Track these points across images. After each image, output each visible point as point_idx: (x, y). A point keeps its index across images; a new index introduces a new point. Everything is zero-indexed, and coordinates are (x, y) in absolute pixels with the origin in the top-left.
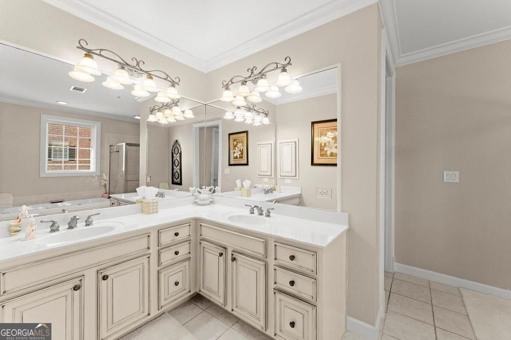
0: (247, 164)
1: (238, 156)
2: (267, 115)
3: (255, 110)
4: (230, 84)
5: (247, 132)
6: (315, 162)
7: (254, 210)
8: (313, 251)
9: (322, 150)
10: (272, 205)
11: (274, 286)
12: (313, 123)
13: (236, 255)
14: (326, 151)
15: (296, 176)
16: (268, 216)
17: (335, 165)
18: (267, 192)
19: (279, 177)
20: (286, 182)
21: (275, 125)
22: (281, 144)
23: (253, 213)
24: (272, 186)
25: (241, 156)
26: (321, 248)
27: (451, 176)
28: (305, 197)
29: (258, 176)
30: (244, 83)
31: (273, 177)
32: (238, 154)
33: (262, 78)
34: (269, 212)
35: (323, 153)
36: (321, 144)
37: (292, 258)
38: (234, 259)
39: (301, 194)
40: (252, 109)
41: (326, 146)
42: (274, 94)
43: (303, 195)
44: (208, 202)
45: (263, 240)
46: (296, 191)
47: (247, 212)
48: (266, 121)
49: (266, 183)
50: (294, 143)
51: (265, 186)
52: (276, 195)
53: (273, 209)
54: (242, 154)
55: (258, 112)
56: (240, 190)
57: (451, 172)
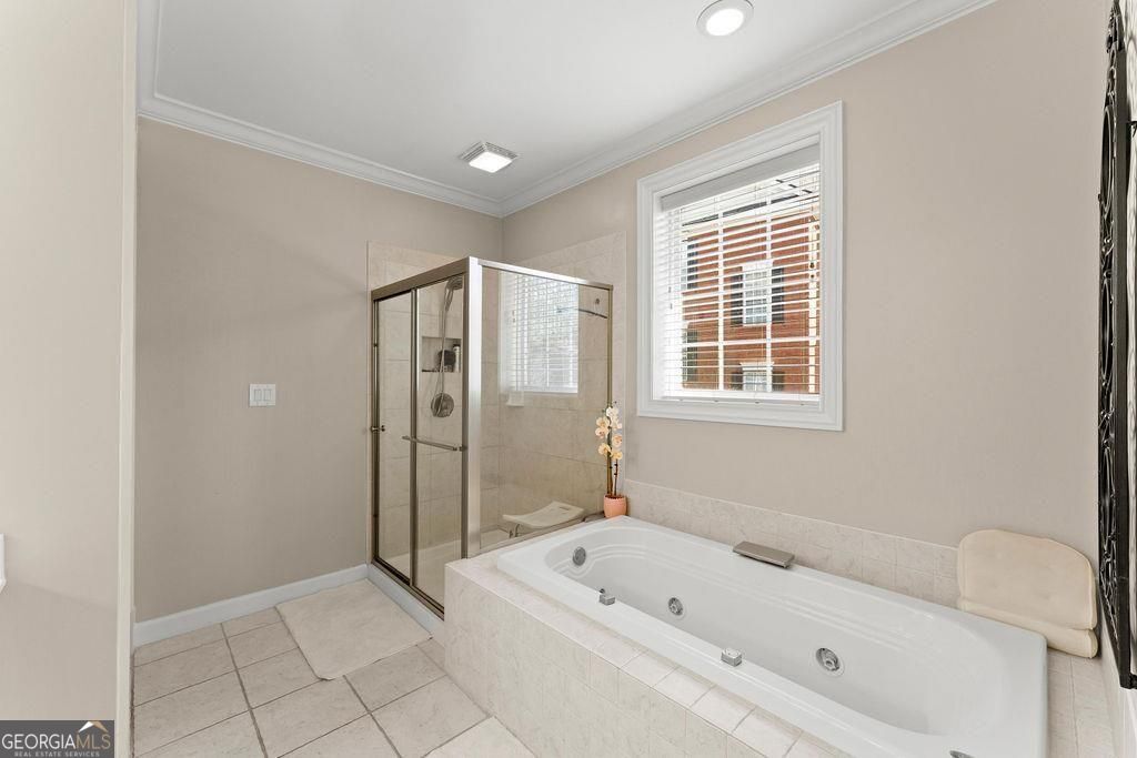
27: (263, 394)
57: (263, 386)
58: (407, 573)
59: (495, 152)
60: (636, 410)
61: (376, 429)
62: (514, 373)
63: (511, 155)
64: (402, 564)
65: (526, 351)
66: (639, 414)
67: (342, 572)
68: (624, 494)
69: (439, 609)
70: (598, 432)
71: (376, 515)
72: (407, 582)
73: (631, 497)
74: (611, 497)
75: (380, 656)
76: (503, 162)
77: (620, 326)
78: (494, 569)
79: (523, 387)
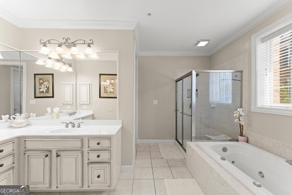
0: (53, 97)
1: (45, 91)
2: (70, 66)
3: (62, 62)
4: (48, 44)
5: (52, 75)
6: (101, 96)
7: (68, 125)
8: (109, 138)
9: (105, 90)
10: (81, 121)
11: (88, 162)
12: (100, 75)
13: (59, 153)
14: (108, 90)
15: (90, 104)
16: (79, 127)
17: (116, 98)
18: (71, 114)
19: (79, 105)
20: (84, 108)
21: (76, 73)
22: (80, 85)
23: (68, 127)
24: (74, 111)
25: (48, 91)
26: (112, 136)
27: (155, 102)
28: (95, 115)
29: (62, 105)
30: (60, 45)
31: (74, 104)
32: (43, 89)
33: (74, 46)
34: (80, 125)
35: (106, 91)
36: (105, 87)
37: (98, 144)
38: (58, 156)
39: (93, 114)
40: (60, 61)
41: (107, 87)
42: (81, 56)
43: (94, 114)
44: (25, 125)
45: (80, 139)
46: (90, 113)
47: (63, 127)
48: (70, 69)
49: (69, 109)
50: (89, 85)
51: (68, 111)
52: (77, 116)
53: (83, 122)
54: (48, 89)
55: (65, 63)
56: (51, 114)
57: (155, 101)
58: (182, 143)
59: (203, 41)
60: (251, 110)
61: (176, 110)
62: (215, 98)
63: (208, 40)
64: (181, 141)
65: (218, 91)
66: (252, 111)
67: (169, 140)
68: (247, 136)
69: (185, 151)
70: (234, 115)
71: (176, 130)
72: (181, 145)
73: (249, 137)
74: (241, 136)
75: (174, 158)
76: (206, 43)
77: (245, 83)
78: (197, 145)
79: (217, 101)
